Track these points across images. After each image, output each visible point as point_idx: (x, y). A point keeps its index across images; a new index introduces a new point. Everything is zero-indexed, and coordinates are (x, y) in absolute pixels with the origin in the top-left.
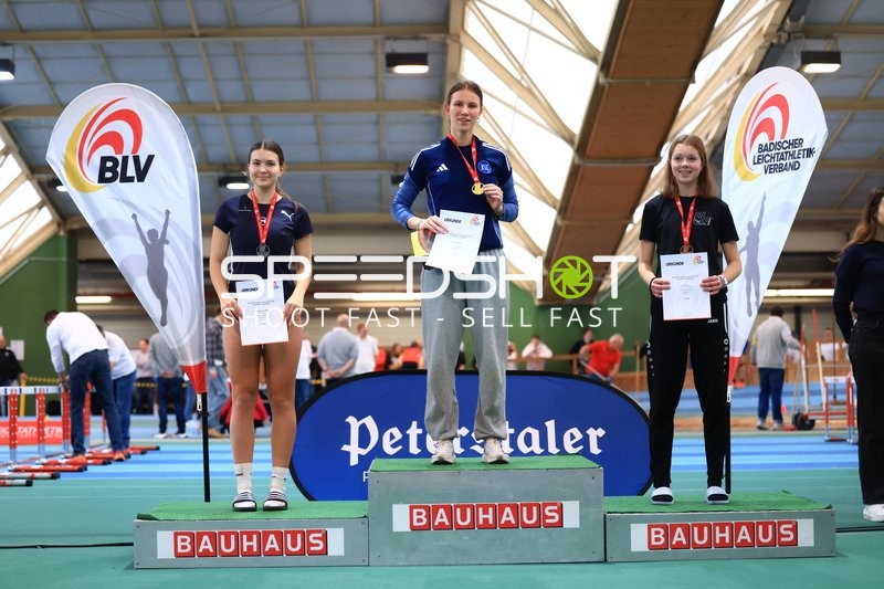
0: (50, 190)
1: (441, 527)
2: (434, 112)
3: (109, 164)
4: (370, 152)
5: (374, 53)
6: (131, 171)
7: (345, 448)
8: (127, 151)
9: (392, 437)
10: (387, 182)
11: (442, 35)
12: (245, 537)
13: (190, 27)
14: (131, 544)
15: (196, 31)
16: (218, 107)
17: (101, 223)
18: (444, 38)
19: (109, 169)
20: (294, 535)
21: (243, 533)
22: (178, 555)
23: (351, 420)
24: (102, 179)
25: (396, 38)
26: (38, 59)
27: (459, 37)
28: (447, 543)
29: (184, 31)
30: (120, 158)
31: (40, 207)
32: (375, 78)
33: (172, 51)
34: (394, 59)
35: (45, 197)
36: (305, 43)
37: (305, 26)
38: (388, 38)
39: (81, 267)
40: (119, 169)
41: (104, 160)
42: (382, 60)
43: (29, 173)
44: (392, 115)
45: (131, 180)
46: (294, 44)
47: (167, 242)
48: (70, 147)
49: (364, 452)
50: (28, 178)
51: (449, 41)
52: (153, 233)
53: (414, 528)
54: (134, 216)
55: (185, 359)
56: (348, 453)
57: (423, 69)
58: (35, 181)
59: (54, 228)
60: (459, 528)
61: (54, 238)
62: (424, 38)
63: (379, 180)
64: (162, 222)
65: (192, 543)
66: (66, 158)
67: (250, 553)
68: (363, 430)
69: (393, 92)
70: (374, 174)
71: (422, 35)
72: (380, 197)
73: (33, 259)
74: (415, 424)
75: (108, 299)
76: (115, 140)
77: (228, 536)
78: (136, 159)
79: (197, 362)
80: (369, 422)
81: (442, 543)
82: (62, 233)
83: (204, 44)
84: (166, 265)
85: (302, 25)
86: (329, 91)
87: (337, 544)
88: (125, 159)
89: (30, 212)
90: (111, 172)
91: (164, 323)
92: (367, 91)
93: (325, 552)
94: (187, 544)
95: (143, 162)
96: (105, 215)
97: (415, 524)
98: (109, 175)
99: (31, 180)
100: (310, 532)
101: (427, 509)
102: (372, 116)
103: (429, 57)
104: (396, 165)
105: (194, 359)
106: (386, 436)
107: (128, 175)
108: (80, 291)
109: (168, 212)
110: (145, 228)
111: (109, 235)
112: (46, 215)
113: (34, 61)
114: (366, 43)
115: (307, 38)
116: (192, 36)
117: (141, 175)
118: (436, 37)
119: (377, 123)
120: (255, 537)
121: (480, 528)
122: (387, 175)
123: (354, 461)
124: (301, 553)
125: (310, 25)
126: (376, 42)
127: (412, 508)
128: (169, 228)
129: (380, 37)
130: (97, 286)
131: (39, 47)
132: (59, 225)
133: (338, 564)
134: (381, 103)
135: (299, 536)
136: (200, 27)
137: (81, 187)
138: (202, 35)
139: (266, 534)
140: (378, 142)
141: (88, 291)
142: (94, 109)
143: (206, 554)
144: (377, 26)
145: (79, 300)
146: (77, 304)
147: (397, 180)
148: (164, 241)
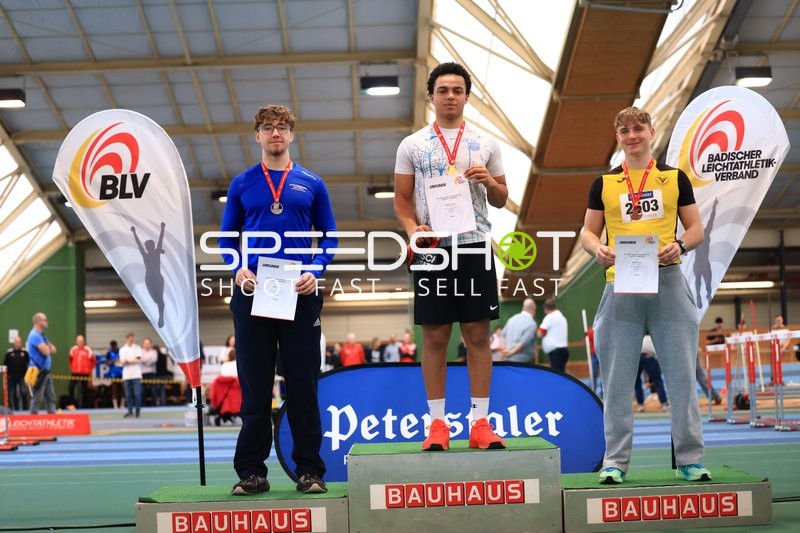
0: (59, 206)
1: (415, 504)
3: (110, 182)
4: (347, 166)
5: (350, 77)
6: (129, 189)
7: (327, 434)
8: (126, 170)
9: (370, 424)
10: (364, 193)
11: (411, 60)
12: (236, 517)
13: (183, 57)
14: (134, 525)
15: (189, 60)
16: (210, 128)
17: (104, 235)
18: (413, 63)
19: (110, 187)
20: (281, 514)
21: (234, 513)
23: (332, 409)
24: (103, 196)
25: (369, 63)
26: (47, 88)
27: (425, 61)
28: (419, 519)
29: (178, 61)
30: (119, 176)
31: (50, 221)
32: (352, 99)
33: (168, 79)
34: (367, 82)
35: (55, 213)
36: (287, 70)
37: (287, 55)
38: (362, 63)
39: (89, 275)
40: (118, 187)
41: (105, 178)
42: (357, 83)
43: (39, 190)
44: (367, 133)
45: (129, 196)
46: (278, 70)
47: (163, 252)
48: (74, 168)
49: (344, 438)
50: (39, 195)
51: (417, 65)
52: (150, 243)
53: (389, 506)
54: (133, 229)
55: (181, 357)
56: (330, 439)
57: (394, 91)
58: (46, 198)
59: (63, 240)
60: (431, 505)
61: (64, 249)
62: (394, 63)
63: (357, 191)
64: (158, 233)
65: (189, 523)
66: (70, 177)
67: (241, 531)
68: (344, 419)
69: (367, 112)
70: (352, 186)
71: (393, 60)
72: (358, 207)
73: (44, 268)
74: (390, 411)
75: (113, 303)
76: (114, 160)
77: (221, 516)
78: (134, 178)
79: (192, 360)
80: (349, 410)
81: (415, 519)
82: (71, 244)
83: (196, 72)
84: (162, 272)
85: (284, 53)
87: (320, 521)
88: (124, 177)
89: (41, 226)
90: (111, 189)
91: (161, 324)
92: (344, 112)
93: (309, 529)
94: (184, 524)
95: (140, 180)
96: (107, 229)
97: (391, 502)
98: (109, 192)
99: (42, 197)
100: (295, 512)
101: (401, 488)
102: (349, 134)
103: (400, 80)
104: (372, 177)
105: (189, 356)
106: (364, 423)
107: (127, 191)
108: (88, 296)
109: (163, 225)
110: (143, 239)
111: (110, 246)
112: (56, 229)
113: (43, 89)
114: (342, 68)
115: (290, 65)
116: (185, 65)
117: (139, 192)
118: (406, 62)
119: (353, 140)
120: (245, 516)
121: (450, 506)
122: (364, 186)
123: (335, 446)
124: (287, 531)
125: (292, 53)
126: (351, 67)
127: (387, 488)
128: (165, 240)
129: (354, 63)
130: (104, 292)
131: (48, 77)
132: (68, 237)
134: (357, 123)
135: (285, 515)
136: (192, 56)
137: (85, 204)
138: (195, 64)
139: (256, 514)
140: (355, 158)
141: (96, 296)
142: (95, 133)
143: (201, 532)
144: (351, 53)
145: (87, 304)
146: (85, 308)
147: (373, 191)
148: (161, 250)
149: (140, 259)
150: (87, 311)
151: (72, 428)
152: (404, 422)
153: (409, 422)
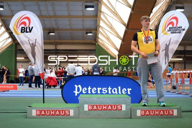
0: (11, 34)
1: (95, 110)
2: (95, 18)
3: (23, 29)
4: (81, 27)
5: (82, 5)
6: (28, 30)
7: (74, 92)
8: (27, 26)
9: (85, 90)
10: (85, 33)
12: (52, 111)
14: (27, 112)
16: (48, 17)
17: (21, 42)
18: (98, 2)
19: (23, 30)
20: (62, 111)
21: (51, 110)
22: (37, 115)
23: (76, 86)
24: (22, 32)
25: (87, 2)
26: (9, 6)
27: (101, 2)
28: (96, 113)
30: (26, 27)
31: (9, 38)
32: (83, 11)
33: (38, 4)
34: (87, 7)
35: (10, 36)
36: (67, 3)
38: (85, 2)
39: (18, 51)
40: (25, 30)
41: (22, 28)
42: (84, 7)
43: (7, 30)
44: (86, 19)
45: (28, 32)
46: (65, 3)
47: (36, 46)
48: (15, 25)
49: (78, 93)
50: (6, 32)
51: (99, 3)
52: (33, 44)
53: (89, 110)
54: (29, 40)
55: (39, 72)
56: (75, 93)
57: (93, 9)
58: (8, 32)
59: (12, 42)
60: (99, 110)
61: (12, 45)
62: (93, 2)
63: (83, 33)
64: (35, 41)
65: (40, 112)
66: (14, 27)
67: (53, 115)
68: (78, 88)
69: (86, 14)
70: (82, 32)
72: (83, 37)
73: (7, 49)
74: (90, 87)
75: (23, 58)
76: (24, 23)
77: (48, 111)
78: (29, 28)
79: (42, 73)
80: (80, 86)
81: (95, 113)
82: (14, 44)
83: (45, 3)
84: (35, 51)
86: (72, 13)
87: (72, 113)
88: (27, 28)
89: (7, 39)
91: (35, 64)
92: (81, 14)
93: (69, 115)
94: (39, 113)
95: (31, 28)
96: (22, 40)
97: (89, 109)
98: (23, 31)
100: (66, 110)
102: (82, 19)
103: (94, 6)
104: (87, 30)
106: (83, 89)
107: (27, 31)
108: (17, 56)
109: (36, 39)
110: (31, 43)
111: (23, 44)
112: (10, 40)
113: (8, 6)
114: (81, 3)
116: (43, 1)
117: (30, 31)
118: (96, 2)
119: (83, 21)
120: (54, 111)
121: (104, 110)
122: (85, 32)
123: (76, 95)
124: (64, 115)
126: (83, 3)
128: (36, 43)
130: (21, 55)
131: (9, 3)
133: (72, 117)
134: (84, 16)
135: (64, 111)
137: (17, 34)
138: (45, 1)
139: (56, 111)
140: (83, 25)
141: (19, 56)
142: (20, 17)
143: (43, 115)
145: (17, 58)
146: (17, 59)
147: (87, 33)
148: (35, 46)
149: (30, 48)
150: (17, 60)
151: (13, 88)
152: (93, 89)
153: (94, 90)
